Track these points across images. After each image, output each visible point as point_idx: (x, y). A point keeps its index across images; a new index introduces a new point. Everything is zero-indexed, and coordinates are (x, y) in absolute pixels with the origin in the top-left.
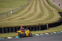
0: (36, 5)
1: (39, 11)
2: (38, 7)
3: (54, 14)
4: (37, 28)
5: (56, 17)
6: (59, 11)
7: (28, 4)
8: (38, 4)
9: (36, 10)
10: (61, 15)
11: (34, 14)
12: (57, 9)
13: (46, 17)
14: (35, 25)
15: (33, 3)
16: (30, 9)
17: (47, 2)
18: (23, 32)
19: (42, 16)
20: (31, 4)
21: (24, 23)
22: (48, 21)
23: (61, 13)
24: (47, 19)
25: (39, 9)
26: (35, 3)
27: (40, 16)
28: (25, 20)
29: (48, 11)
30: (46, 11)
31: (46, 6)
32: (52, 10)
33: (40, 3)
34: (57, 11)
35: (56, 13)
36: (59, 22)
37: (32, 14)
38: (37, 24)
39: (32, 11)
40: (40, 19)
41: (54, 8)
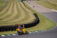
0: (13, 7)
1: (16, 12)
2: (15, 8)
3: (29, 16)
4: (14, 28)
5: (32, 18)
6: (34, 13)
7: (6, 6)
8: (15, 6)
9: (14, 11)
10: (36, 17)
11: (12, 15)
12: (32, 11)
13: (22, 18)
14: (12, 26)
15: (10, 5)
16: (7, 10)
17: (24, 4)
18: (21, 30)
19: (19, 17)
20: (8, 6)
21: (2, 24)
22: (24, 22)
23: (36, 15)
24: (23, 20)
25: (16, 10)
26: (12, 5)
27: (17, 17)
28: (2, 21)
29: (24, 13)
30: (23, 12)
31: (23, 8)
32: (28, 12)
33: (17, 5)
34: (32, 13)
35: (31, 15)
36: (34, 22)
37: (10, 16)
38: (14, 24)
39: (9, 12)
40: (16, 20)
41: (29, 10)
